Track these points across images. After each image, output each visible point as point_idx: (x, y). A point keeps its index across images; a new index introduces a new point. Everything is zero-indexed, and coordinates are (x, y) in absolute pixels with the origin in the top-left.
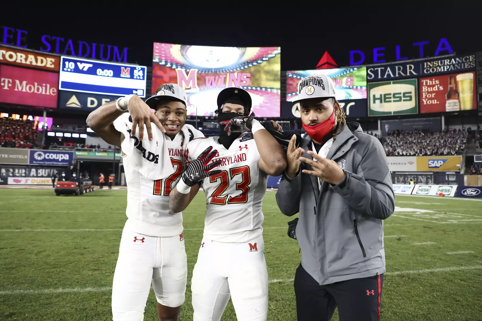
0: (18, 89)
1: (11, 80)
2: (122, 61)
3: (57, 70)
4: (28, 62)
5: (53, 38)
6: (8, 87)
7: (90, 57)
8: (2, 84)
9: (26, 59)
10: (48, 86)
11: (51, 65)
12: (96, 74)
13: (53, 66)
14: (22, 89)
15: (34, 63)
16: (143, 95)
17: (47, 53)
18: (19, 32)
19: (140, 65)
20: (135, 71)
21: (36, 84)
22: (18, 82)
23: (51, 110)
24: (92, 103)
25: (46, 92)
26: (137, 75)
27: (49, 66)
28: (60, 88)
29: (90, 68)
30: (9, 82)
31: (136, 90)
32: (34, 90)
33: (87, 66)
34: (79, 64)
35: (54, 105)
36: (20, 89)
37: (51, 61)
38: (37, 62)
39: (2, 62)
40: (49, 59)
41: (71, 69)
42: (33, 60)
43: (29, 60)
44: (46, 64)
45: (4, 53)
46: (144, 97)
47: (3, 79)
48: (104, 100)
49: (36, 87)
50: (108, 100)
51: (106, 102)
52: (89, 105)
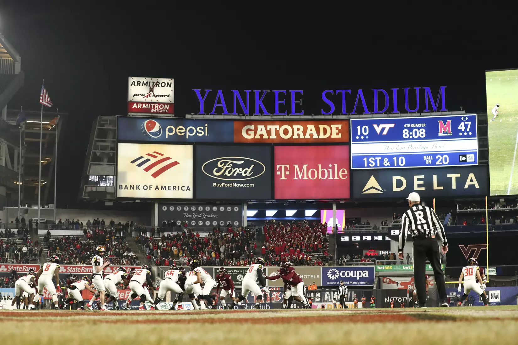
0: (298, 176)
1: (288, 166)
2: (438, 110)
3: (346, 140)
4: (307, 136)
5: (337, 92)
6: (286, 176)
7: (390, 111)
8: (279, 173)
9: (305, 133)
10: (336, 165)
11: (337, 134)
12: (401, 138)
13: (340, 136)
14: (303, 176)
15: (315, 136)
16: (475, 162)
17: (330, 117)
18: (293, 92)
19: (467, 113)
20: (461, 124)
21: (320, 166)
22: (296, 166)
23: (342, 202)
24: (399, 184)
25: (333, 176)
26: (464, 130)
27: (334, 136)
28: (353, 168)
33: (388, 126)
34: (375, 126)
35: (345, 194)
36: (300, 176)
37: (337, 128)
38: (318, 133)
39: (275, 142)
40: (334, 126)
41: (365, 136)
42: (314, 132)
43: (309, 132)
44: (331, 134)
45: (278, 129)
46: (477, 164)
47: (278, 166)
48: (416, 177)
49: (320, 171)
50: (423, 177)
51: (419, 180)
52: (395, 189)
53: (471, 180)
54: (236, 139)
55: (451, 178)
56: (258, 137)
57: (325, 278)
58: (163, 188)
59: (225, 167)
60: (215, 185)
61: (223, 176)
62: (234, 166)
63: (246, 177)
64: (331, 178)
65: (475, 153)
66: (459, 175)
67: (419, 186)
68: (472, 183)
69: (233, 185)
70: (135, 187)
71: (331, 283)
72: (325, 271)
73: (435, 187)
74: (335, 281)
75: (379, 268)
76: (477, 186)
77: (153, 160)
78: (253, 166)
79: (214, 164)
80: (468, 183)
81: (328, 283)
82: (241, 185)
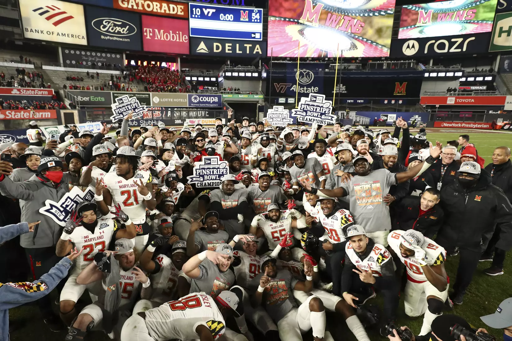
0: (158, 37)
1: (151, 30)
2: (240, 4)
3: (186, 17)
4: (163, 11)
6: (150, 36)
8: (145, 34)
9: (161, 8)
10: (181, 33)
11: (181, 12)
12: (219, 19)
13: (183, 14)
14: (161, 38)
15: (167, 12)
16: (260, 38)
17: (175, 0)
19: (256, 8)
20: (253, 14)
21: (171, 32)
22: (157, 31)
23: (184, 57)
26: (254, 18)
27: (179, 13)
28: (191, 35)
29: (213, 13)
30: (150, 31)
31: (254, 33)
32: (170, 38)
33: (211, 12)
34: (204, 9)
35: (187, 51)
36: (159, 37)
37: (181, 8)
38: (169, 10)
39: (142, 12)
40: (179, 7)
41: (198, 16)
42: (167, 8)
43: (163, 8)
44: (177, 12)
45: (143, 3)
46: (261, 40)
47: (145, 29)
48: (227, 45)
49: (171, 35)
51: (229, 46)
52: (215, 51)
53: (258, 49)
54: (115, 7)
55: (246, 47)
56: (130, 7)
57: (190, 102)
58: (63, 35)
59: (109, 26)
60: (102, 37)
61: (107, 31)
62: (115, 25)
63: (124, 34)
64: (178, 40)
65: (260, 33)
66: (251, 45)
67: (229, 50)
68: (257, 51)
69: (115, 38)
70: (40, 32)
71: (194, 105)
72: (190, 97)
73: (238, 52)
74: (196, 103)
75: (224, 96)
76: (260, 53)
77: (52, 12)
78: (128, 27)
79: (101, 22)
80: (256, 51)
81: (192, 105)
82: (121, 39)
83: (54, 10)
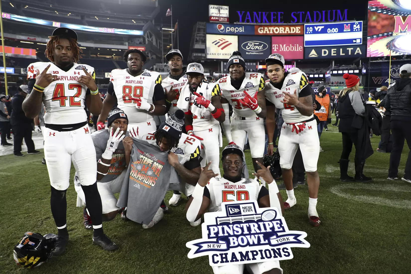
0: (281, 50)
1: (277, 45)
2: (343, 20)
3: (302, 34)
4: (286, 32)
5: (298, 13)
6: (276, 49)
7: (321, 21)
8: (273, 48)
9: (284, 30)
10: (298, 45)
11: (298, 31)
12: (327, 33)
13: (300, 32)
14: (284, 50)
15: (289, 32)
16: (361, 43)
17: (295, 24)
18: (279, 13)
19: (357, 21)
20: (355, 26)
21: (291, 45)
22: (281, 45)
23: (299, 61)
24: (325, 52)
25: (297, 49)
26: (356, 28)
27: (297, 32)
28: (305, 46)
29: (322, 29)
30: (277, 46)
31: (355, 39)
32: (290, 49)
33: (321, 28)
34: (315, 27)
35: (301, 57)
36: (282, 50)
37: (298, 29)
38: (290, 31)
39: (272, 35)
40: (297, 28)
41: (311, 32)
42: (289, 30)
43: (286, 30)
44: (296, 31)
45: (273, 29)
46: (362, 44)
47: (273, 45)
48: (332, 50)
49: (291, 47)
50: (336, 49)
51: (334, 51)
52: (323, 55)
53: (358, 51)
54: (256, 34)
55: (349, 50)
56: (265, 32)
58: (226, 54)
59: (251, 46)
60: (247, 53)
61: (250, 49)
62: (255, 45)
63: (260, 50)
64: (295, 50)
65: (361, 39)
66: (352, 49)
68: (358, 52)
69: (254, 53)
70: (214, 54)
73: (341, 54)
77: (221, 42)
78: (263, 45)
79: (247, 44)
80: (356, 52)
82: (258, 53)
83: (222, 41)
